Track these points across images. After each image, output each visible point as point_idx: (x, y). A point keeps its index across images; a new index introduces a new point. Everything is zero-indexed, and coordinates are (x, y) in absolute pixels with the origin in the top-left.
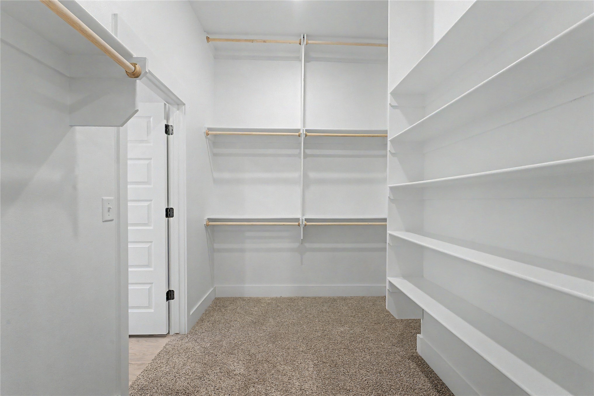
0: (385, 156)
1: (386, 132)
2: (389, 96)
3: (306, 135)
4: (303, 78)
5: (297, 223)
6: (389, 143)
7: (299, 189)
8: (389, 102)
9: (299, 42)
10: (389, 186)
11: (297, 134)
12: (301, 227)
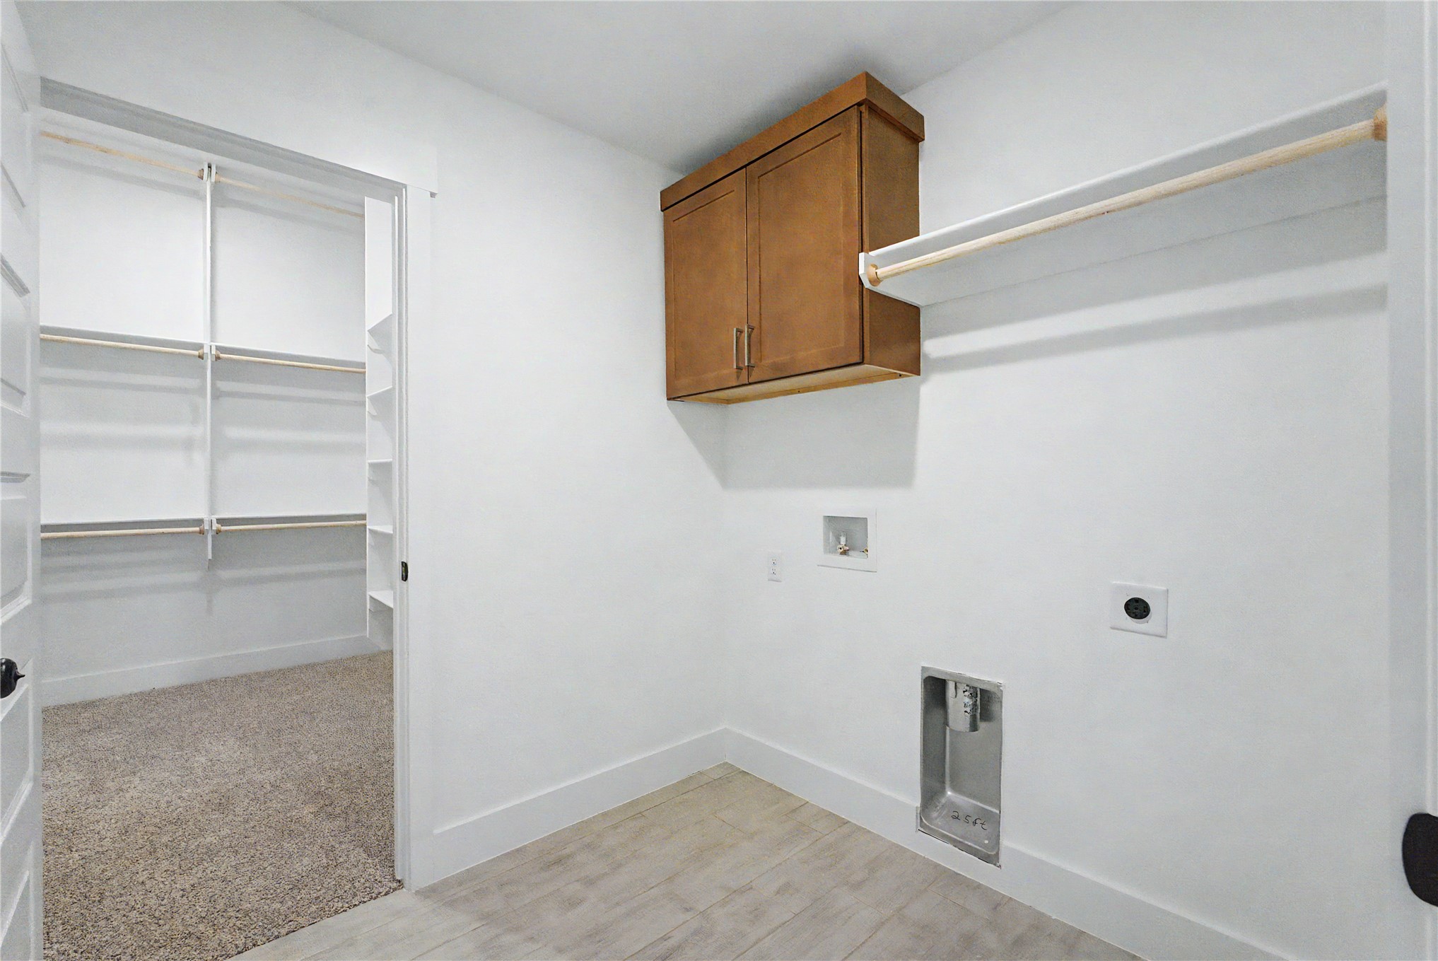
0: (363, 404)
1: (363, 365)
2: (367, 333)
3: (218, 358)
4: (209, 244)
5: (197, 529)
6: (367, 400)
7: (200, 460)
8: (367, 344)
9: (197, 174)
10: (369, 461)
11: (196, 353)
12: (206, 538)
